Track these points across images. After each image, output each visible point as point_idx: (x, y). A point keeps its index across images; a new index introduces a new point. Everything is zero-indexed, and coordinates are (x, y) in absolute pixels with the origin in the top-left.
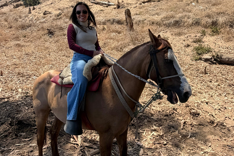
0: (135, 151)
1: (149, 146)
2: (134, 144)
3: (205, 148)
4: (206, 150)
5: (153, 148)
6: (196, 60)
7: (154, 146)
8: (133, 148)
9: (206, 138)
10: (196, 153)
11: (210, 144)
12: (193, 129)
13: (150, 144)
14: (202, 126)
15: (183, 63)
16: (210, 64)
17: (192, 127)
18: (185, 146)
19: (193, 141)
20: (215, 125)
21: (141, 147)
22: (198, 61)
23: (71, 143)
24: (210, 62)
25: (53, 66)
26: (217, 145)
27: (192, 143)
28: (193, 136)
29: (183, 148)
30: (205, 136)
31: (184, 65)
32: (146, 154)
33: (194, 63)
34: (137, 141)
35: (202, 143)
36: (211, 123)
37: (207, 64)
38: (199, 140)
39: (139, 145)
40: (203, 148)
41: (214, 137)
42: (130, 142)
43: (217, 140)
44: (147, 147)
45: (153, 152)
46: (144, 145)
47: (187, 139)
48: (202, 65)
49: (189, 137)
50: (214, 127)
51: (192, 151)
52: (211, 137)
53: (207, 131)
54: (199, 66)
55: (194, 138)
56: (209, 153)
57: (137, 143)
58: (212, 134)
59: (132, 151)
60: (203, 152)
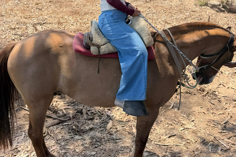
0: (102, 123)
1: (121, 118)
2: (102, 114)
3: (186, 123)
4: (188, 126)
5: (125, 120)
6: (201, 5)
7: (126, 118)
8: (101, 119)
9: (191, 110)
10: (174, 129)
11: (193, 119)
12: (177, 98)
13: (122, 115)
14: (189, 95)
15: (184, 8)
16: (217, 11)
17: (177, 95)
18: (163, 119)
19: (175, 113)
20: (205, 94)
21: (110, 119)
22: (203, 7)
23: (25, 110)
24: (217, 9)
25: (19, 2)
26: (202, 120)
27: (174, 115)
28: (175, 107)
29: (161, 121)
30: (190, 108)
31: (185, 11)
32: (115, 127)
33: (198, 9)
34: (107, 111)
35: (185, 116)
36: (200, 90)
37: (213, 11)
38: (181, 113)
39: (108, 116)
40: (184, 122)
41: (200, 109)
42: (99, 112)
43: (203, 114)
44: (118, 118)
45: (123, 125)
46: (115, 116)
47: (168, 110)
48: (207, 13)
49: (171, 107)
50: (203, 96)
51: (170, 127)
52: (197, 109)
53: (194, 101)
54: (203, 13)
55: (176, 110)
56: (189, 130)
57: (107, 114)
58: (199, 104)
59: (98, 124)
60: (183, 128)
